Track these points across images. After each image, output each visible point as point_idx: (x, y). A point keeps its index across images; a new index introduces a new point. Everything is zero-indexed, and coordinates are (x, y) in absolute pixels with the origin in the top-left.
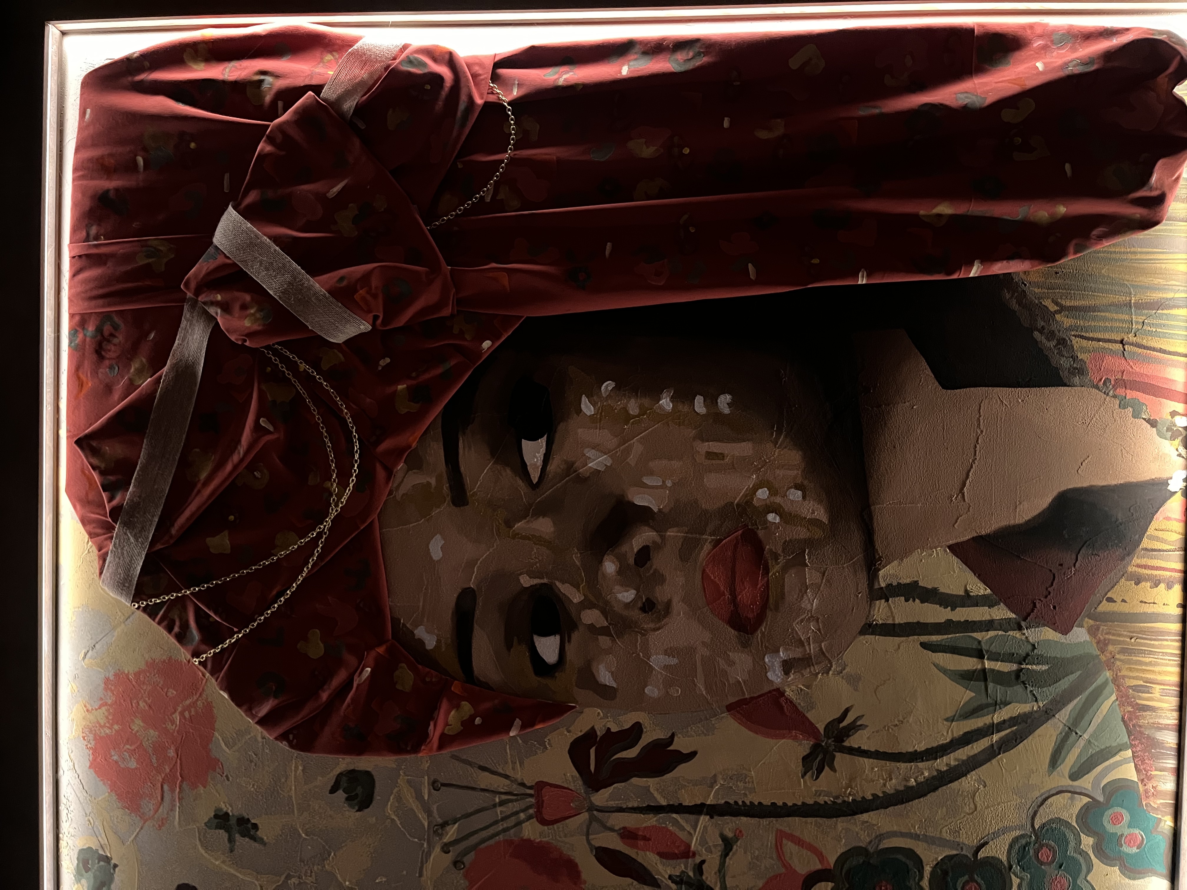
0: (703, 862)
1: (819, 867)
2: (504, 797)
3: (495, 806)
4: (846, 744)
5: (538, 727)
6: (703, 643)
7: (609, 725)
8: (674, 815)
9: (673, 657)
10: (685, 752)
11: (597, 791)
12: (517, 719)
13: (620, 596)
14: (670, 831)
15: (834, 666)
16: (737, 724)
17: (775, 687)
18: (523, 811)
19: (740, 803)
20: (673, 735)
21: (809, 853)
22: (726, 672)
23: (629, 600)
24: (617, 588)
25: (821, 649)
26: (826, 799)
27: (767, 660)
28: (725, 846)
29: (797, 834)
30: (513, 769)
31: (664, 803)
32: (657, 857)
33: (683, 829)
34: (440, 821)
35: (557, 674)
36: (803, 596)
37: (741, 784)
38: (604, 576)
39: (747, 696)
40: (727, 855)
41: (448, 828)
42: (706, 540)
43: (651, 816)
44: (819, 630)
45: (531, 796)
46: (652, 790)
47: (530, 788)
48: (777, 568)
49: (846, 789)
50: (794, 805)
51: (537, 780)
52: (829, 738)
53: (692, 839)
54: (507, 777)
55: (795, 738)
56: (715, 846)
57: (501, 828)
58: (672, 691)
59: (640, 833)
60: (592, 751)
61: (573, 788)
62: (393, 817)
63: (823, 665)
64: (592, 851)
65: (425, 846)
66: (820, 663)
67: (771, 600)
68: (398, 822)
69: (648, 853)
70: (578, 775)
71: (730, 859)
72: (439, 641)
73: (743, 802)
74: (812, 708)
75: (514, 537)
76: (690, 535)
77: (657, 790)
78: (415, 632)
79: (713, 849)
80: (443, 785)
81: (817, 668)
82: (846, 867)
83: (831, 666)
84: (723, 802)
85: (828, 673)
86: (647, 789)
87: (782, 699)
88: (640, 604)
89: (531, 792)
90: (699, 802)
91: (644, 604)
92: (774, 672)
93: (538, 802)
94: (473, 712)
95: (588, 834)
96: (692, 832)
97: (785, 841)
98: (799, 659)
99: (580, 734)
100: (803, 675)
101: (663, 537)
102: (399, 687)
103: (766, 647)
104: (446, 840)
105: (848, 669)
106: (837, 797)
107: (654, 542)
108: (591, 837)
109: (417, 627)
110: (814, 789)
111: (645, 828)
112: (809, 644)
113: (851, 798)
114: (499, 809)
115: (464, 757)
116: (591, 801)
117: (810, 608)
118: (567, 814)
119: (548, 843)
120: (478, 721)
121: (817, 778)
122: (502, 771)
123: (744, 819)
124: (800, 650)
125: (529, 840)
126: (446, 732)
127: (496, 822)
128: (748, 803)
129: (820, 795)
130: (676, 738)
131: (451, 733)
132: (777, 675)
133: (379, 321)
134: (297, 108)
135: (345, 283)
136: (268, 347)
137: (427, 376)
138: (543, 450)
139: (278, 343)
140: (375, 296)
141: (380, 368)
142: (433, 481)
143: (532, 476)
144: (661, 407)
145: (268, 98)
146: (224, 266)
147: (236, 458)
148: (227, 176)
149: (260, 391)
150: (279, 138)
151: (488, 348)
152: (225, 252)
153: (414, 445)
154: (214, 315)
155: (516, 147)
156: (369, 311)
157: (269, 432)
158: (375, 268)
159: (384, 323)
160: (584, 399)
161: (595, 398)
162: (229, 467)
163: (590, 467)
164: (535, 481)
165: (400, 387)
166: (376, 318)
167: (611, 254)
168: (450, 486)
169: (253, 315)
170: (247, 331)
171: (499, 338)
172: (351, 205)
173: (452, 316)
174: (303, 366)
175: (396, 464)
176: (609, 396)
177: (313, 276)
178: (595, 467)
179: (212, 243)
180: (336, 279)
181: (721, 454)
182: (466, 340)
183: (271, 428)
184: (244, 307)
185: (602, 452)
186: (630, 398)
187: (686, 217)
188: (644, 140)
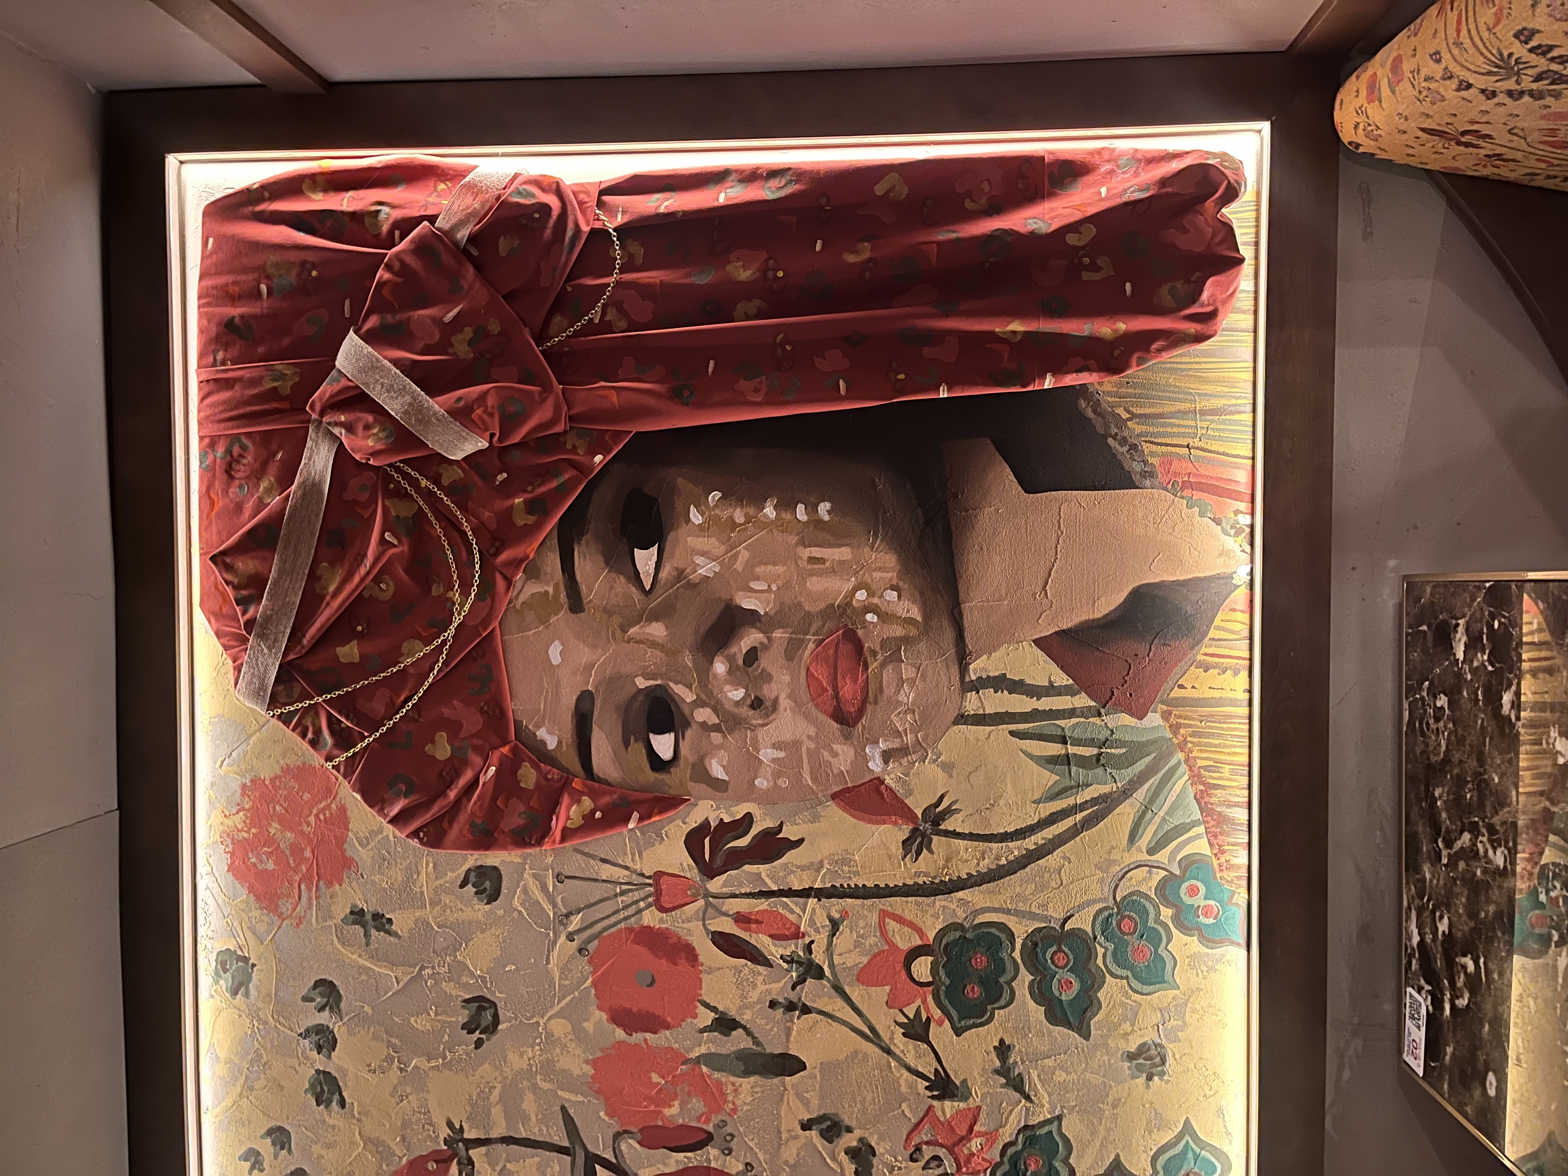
0: (812, 942)
1: (919, 942)
2: (625, 887)
3: (616, 896)
4: (942, 827)
5: (654, 819)
6: (809, 737)
7: (722, 816)
8: (784, 899)
9: (781, 750)
10: (793, 839)
11: (712, 879)
12: (635, 813)
13: (729, 695)
14: (781, 914)
15: (930, 755)
16: (840, 811)
17: (875, 776)
18: (642, 900)
19: (846, 886)
20: (782, 823)
21: (910, 930)
22: (830, 763)
23: (738, 699)
24: (727, 687)
25: (918, 739)
26: (925, 879)
27: (867, 751)
28: (833, 926)
29: (899, 912)
30: (633, 860)
31: (775, 888)
32: (769, 939)
33: (792, 911)
34: (564, 911)
35: (672, 769)
36: (900, 690)
37: (846, 868)
38: (715, 676)
39: (850, 785)
40: (834, 935)
41: (572, 918)
42: (810, 640)
43: (763, 900)
44: (916, 722)
45: (650, 885)
46: (763, 876)
47: (649, 878)
48: (875, 664)
49: (943, 870)
50: (896, 886)
51: (655, 870)
52: (926, 822)
53: (801, 921)
54: (626, 868)
55: (895, 823)
56: (823, 927)
57: (622, 916)
58: (780, 782)
59: (753, 917)
60: (707, 841)
61: (689, 877)
62: (520, 908)
63: (920, 754)
64: (708, 935)
65: (551, 935)
66: (917, 752)
67: (871, 695)
68: (525, 914)
69: (760, 935)
70: (693, 864)
71: (837, 938)
72: (560, 743)
73: (848, 885)
74: (910, 795)
75: (629, 642)
76: (794, 636)
77: (768, 876)
78: (537, 733)
79: (821, 929)
80: (567, 877)
81: (914, 757)
82: (944, 942)
83: (927, 755)
84: (829, 885)
85: (924, 762)
86: (759, 875)
87: (883, 787)
88: (749, 702)
89: (651, 881)
90: (807, 887)
91: (752, 702)
92: (874, 761)
93: (656, 891)
94: (593, 806)
95: (704, 920)
96: (801, 914)
97: (887, 920)
98: (897, 749)
99: (695, 825)
100: (901, 764)
101: (769, 639)
102: (523, 785)
103: (867, 739)
104: (570, 929)
105: (942, 758)
106: (935, 878)
107: (761, 643)
108: (707, 922)
109: (539, 728)
110: (913, 871)
111: (757, 912)
112: (906, 735)
113: (947, 877)
114: (620, 899)
115: (586, 850)
116: (706, 888)
117: (906, 701)
118: (683, 901)
119: (667, 929)
120: (598, 815)
121: (916, 860)
122: (620, 862)
123: (849, 900)
124: (899, 740)
125: (649, 927)
126: (568, 825)
127: (617, 912)
128: (853, 886)
129: (919, 876)
130: (784, 827)
131: (572, 827)
132: (877, 764)
133: (496, 439)
134: (414, 238)
135: (462, 403)
136: (390, 465)
137: (543, 489)
138: (655, 558)
139: (400, 461)
140: (491, 415)
141: (498, 483)
142: (551, 590)
143: (645, 583)
144: (765, 515)
145: (385, 228)
146: (347, 389)
147: (363, 571)
148: (347, 302)
149: (384, 506)
150: (397, 266)
151: (600, 462)
152: (348, 375)
153: (531, 556)
154: (339, 435)
155: (622, 271)
156: (486, 430)
157: (394, 546)
158: (490, 389)
159: (500, 440)
160: (692, 508)
161: (703, 508)
162: (357, 579)
163: (700, 574)
164: (648, 588)
165: (517, 501)
166: (492, 435)
167: (713, 371)
168: (567, 594)
169: (376, 434)
170: (370, 451)
171: (609, 453)
172: (466, 329)
173: (565, 432)
174: (424, 483)
175: (515, 574)
176: (716, 506)
177: (432, 397)
178: (704, 574)
179: (334, 366)
180: (454, 400)
181: (822, 558)
182: (579, 454)
183: (396, 542)
184: (367, 427)
185: (709, 558)
186: (736, 507)
187: (781, 337)
188: (741, 263)
